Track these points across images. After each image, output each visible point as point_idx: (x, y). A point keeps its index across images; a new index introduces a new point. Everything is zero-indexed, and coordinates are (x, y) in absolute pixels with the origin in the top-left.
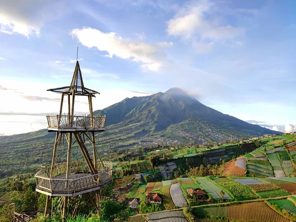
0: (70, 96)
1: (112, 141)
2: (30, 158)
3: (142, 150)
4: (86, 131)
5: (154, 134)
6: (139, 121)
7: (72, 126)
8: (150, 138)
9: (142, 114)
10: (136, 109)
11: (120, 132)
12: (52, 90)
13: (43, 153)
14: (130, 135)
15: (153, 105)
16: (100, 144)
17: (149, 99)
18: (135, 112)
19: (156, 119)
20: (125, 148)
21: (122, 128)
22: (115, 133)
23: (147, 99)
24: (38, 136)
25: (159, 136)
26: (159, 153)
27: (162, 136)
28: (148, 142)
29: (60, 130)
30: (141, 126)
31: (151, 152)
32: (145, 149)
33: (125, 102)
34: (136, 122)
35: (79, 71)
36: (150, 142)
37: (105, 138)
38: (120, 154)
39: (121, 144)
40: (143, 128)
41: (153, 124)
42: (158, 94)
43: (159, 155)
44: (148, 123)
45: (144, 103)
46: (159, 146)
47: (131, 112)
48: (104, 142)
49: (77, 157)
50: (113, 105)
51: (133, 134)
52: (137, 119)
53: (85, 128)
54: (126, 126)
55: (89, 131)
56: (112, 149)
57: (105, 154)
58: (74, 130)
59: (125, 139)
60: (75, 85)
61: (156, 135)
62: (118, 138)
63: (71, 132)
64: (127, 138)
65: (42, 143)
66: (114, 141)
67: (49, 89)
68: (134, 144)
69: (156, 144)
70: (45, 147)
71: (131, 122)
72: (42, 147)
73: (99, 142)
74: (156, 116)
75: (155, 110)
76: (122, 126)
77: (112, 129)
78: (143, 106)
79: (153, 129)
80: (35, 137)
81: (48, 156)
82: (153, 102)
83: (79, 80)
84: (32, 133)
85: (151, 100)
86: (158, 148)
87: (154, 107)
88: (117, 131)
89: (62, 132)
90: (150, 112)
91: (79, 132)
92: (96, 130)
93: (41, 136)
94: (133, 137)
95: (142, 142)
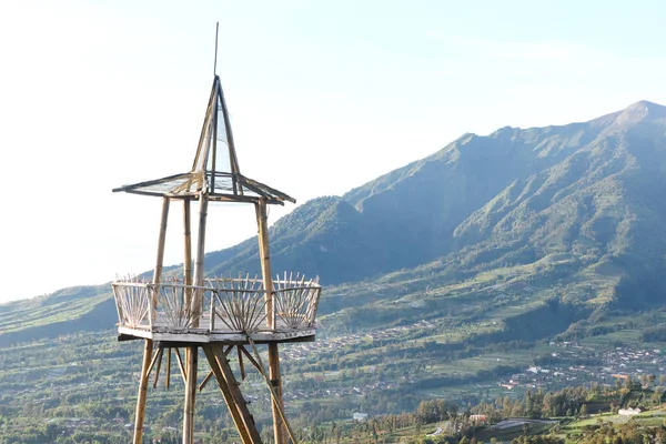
0: (192, 203)
1: (392, 354)
2: (21, 419)
3: (546, 409)
4: (247, 342)
5: (608, 325)
6: (531, 257)
7: (196, 323)
8: (588, 346)
9: (544, 219)
10: (514, 193)
11: (434, 308)
12: (129, 189)
13: (73, 400)
14: (481, 328)
15: (605, 174)
16: (334, 368)
17: (585, 141)
18: (508, 209)
19: (617, 248)
20: (455, 393)
21: (440, 291)
22: (409, 317)
23: (574, 141)
24: (52, 320)
25: (637, 334)
26: (633, 424)
27: (648, 338)
28: (579, 363)
29: (159, 337)
30: (540, 281)
31: (593, 421)
32: (561, 400)
33: (455, 156)
34: (513, 262)
35: (220, 113)
36: (588, 363)
37: (354, 339)
38: (431, 419)
39: (434, 369)
40: (549, 294)
41: (601, 271)
42: (632, 111)
43: (630, 434)
44: (579, 265)
45: (558, 160)
46: (636, 388)
47: (488, 208)
48: (352, 357)
49: (222, 426)
50: (395, 174)
51: (495, 324)
52: (517, 246)
53: (244, 333)
54: (462, 277)
55: (257, 342)
56: (390, 393)
57: (359, 417)
58: (205, 339)
59: (458, 346)
60: (209, 168)
61: (620, 328)
62: (421, 342)
63: (194, 346)
64: (469, 341)
65: (68, 350)
66: (400, 353)
67: (120, 187)
68: (504, 373)
69: (618, 373)
70: (82, 370)
71: (487, 259)
72: (70, 370)
73: (329, 356)
74: (624, 226)
75: (613, 199)
76: (441, 282)
77: (389, 293)
78: (552, 178)
79: (603, 298)
80: (38, 323)
81: (96, 414)
82: (608, 154)
83: (222, 147)
84: (27, 303)
85: (594, 148)
86: (628, 397)
87: (609, 182)
88: (416, 304)
89: (165, 344)
90: (587, 206)
91: (220, 344)
92: (283, 337)
93: (62, 318)
94: (495, 338)
95: (546, 362)
